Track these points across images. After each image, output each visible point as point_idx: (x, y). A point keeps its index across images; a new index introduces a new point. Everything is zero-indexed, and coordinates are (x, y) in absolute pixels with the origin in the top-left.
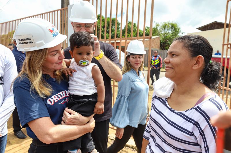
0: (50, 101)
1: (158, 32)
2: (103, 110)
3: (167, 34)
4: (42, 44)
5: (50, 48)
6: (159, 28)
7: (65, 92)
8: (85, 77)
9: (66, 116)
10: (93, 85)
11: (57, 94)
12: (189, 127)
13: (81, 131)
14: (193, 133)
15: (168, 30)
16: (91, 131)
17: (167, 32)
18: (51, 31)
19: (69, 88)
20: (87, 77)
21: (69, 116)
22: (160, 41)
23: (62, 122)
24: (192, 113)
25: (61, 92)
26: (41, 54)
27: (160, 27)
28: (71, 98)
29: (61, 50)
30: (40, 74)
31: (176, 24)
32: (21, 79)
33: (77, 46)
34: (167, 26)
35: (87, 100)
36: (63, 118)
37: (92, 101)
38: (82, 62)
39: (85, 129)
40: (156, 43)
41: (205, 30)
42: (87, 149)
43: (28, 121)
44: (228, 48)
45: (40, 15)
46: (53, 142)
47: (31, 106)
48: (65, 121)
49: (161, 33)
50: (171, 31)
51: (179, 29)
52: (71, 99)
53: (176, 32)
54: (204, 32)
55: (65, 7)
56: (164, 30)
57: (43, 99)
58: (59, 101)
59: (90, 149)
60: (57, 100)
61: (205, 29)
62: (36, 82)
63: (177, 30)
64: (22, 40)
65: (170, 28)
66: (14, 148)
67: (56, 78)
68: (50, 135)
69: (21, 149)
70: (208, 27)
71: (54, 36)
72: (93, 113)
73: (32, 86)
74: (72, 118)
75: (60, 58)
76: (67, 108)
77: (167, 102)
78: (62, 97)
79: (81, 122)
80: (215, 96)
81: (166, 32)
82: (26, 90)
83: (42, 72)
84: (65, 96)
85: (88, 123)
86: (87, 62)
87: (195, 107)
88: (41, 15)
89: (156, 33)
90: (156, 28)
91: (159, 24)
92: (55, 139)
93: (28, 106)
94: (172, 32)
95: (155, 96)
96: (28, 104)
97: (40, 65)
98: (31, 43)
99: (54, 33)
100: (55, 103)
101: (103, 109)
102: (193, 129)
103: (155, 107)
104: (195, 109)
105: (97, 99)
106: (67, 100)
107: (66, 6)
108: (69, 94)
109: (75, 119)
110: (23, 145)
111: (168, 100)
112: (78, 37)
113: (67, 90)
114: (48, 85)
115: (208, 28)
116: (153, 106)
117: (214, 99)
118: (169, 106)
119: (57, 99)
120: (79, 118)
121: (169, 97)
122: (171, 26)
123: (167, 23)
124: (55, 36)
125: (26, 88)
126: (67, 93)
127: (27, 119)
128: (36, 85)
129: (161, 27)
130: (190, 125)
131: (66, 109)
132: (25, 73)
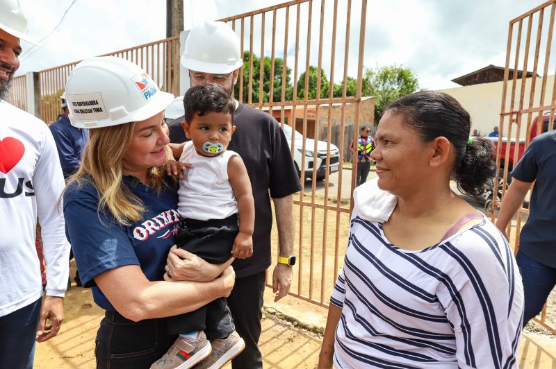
0: (139, 231)
1: (371, 88)
2: (250, 249)
3: (390, 92)
4: (121, 114)
5: (138, 123)
6: (372, 80)
7: (172, 214)
8: (212, 179)
9: (173, 263)
10: (229, 198)
11: (155, 219)
12: (429, 284)
13: (204, 295)
14: (436, 296)
15: (391, 83)
16: (228, 294)
17: (390, 89)
18: (141, 86)
19: (179, 204)
20: (217, 180)
21: (180, 264)
22: (376, 106)
23: (165, 276)
24: (436, 255)
25: (163, 213)
26: (120, 134)
27: (374, 76)
28: (183, 224)
29: (162, 124)
30: (117, 175)
31: (408, 71)
32: (80, 186)
33: (199, 113)
34: (389, 76)
35: (217, 229)
36: (167, 267)
37: (227, 231)
38: (208, 145)
39: (214, 291)
40: (365, 111)
41: (470, 84)
42: (218, 331)
43: (95, 274)
44: (513, 121)
45: (122, 52)
46: (145, 318)
47: (101, 243)
48: (171, 274)
49: (378, 91)
50: (397, 86)
51: (414, 83)
52: (182, 227)
53: (408, 88)
54: (468, 87)
55: (174, 35)
56: (383, 85)
57: (125, 227)
58: (158, 233)
59: (225, 332)
60: (153, 231)
61: (469, 81)
62: (110, 192)
63: (411, 84)
64: (80, 104)
65: (396, 79)
66: (70, 330)
67: (151, 184)
68: (139, 302)
69: (84, 332)
70: (475, 78)
71: (146, 96)
72: (231, 255)
73: (101, 201)
74: (185, 268)
75: (160, 142)
76: (175, 246)
77: (381, 231)
78: (166, 223)
79: (204, 276)
80: (484, 221)
81: (388, 87)
82: (89, 208)
83: (123, 173)
84: (171, 221)
85: (220, 276)
86: (219, 146)
87: (443, 243)
88: (125, 53)
89: (367, 91)
90: (367, 80)
91: (373, 71)
92: (151, 312)
93: (94, 242)
94: (400, 89)
95: (358, 217)
96: (93, 238)
97: (117, 158)
98: (99, 110)
99: (148, 89)
100: (149, 236)
101: (252, 248)
102: (438, 289)
103: (357, 242)
104: (442, 247)
105: (238, 227)
106: (175, 230)
107: (176, 34)
108: (180, 217)
109: (192, 268)
110: (88, 324)
111: (384, 227)
112: (203, 92)
113: (176, 208)
114: (134, 198)
115: (477, 79)
116: (352, 238)
117: (482, 227)
118: (385, 239)
119: (153, 229)
120: (200, 267)
121: (386, 220)
122: (397, 75)
123: (389, 69)
124: (148, 97)
125: (89, 205)
126: (175, 215)
127: (93, 270)
128: (110, 198)
129: (377, 76)
130: (430, 281)
131: (174, 248)
132: (86, 174)
